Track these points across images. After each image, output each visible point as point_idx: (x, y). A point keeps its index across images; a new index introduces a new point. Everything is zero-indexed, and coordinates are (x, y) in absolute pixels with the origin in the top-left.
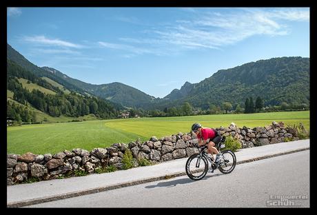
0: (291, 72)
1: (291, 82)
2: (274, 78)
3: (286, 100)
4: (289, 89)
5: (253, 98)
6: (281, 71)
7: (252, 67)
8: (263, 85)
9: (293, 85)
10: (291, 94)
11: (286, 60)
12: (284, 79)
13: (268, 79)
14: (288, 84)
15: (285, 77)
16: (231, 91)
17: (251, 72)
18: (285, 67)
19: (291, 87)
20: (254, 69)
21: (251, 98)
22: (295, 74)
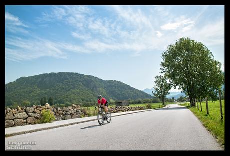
0: (72, 82)
1: (71, 88)
2: (61, 85)
3: (69, 100)
4: (71, 93)
5: (47, 98)
6: (65, 81)
7: (46, 77)
8: (54, 90)
9: (73, 91)
10: (72, 97)
11: (68, 74)
12: (67, 87)
13: (57, 86)
14: (70, 90)
15: (68, 85)
16: (30, 93)
17: (45, 80)
18: (68, 79)
19: (72, 92)
20: (47, 78)
21: (45, 98)
22: (74, 84)
